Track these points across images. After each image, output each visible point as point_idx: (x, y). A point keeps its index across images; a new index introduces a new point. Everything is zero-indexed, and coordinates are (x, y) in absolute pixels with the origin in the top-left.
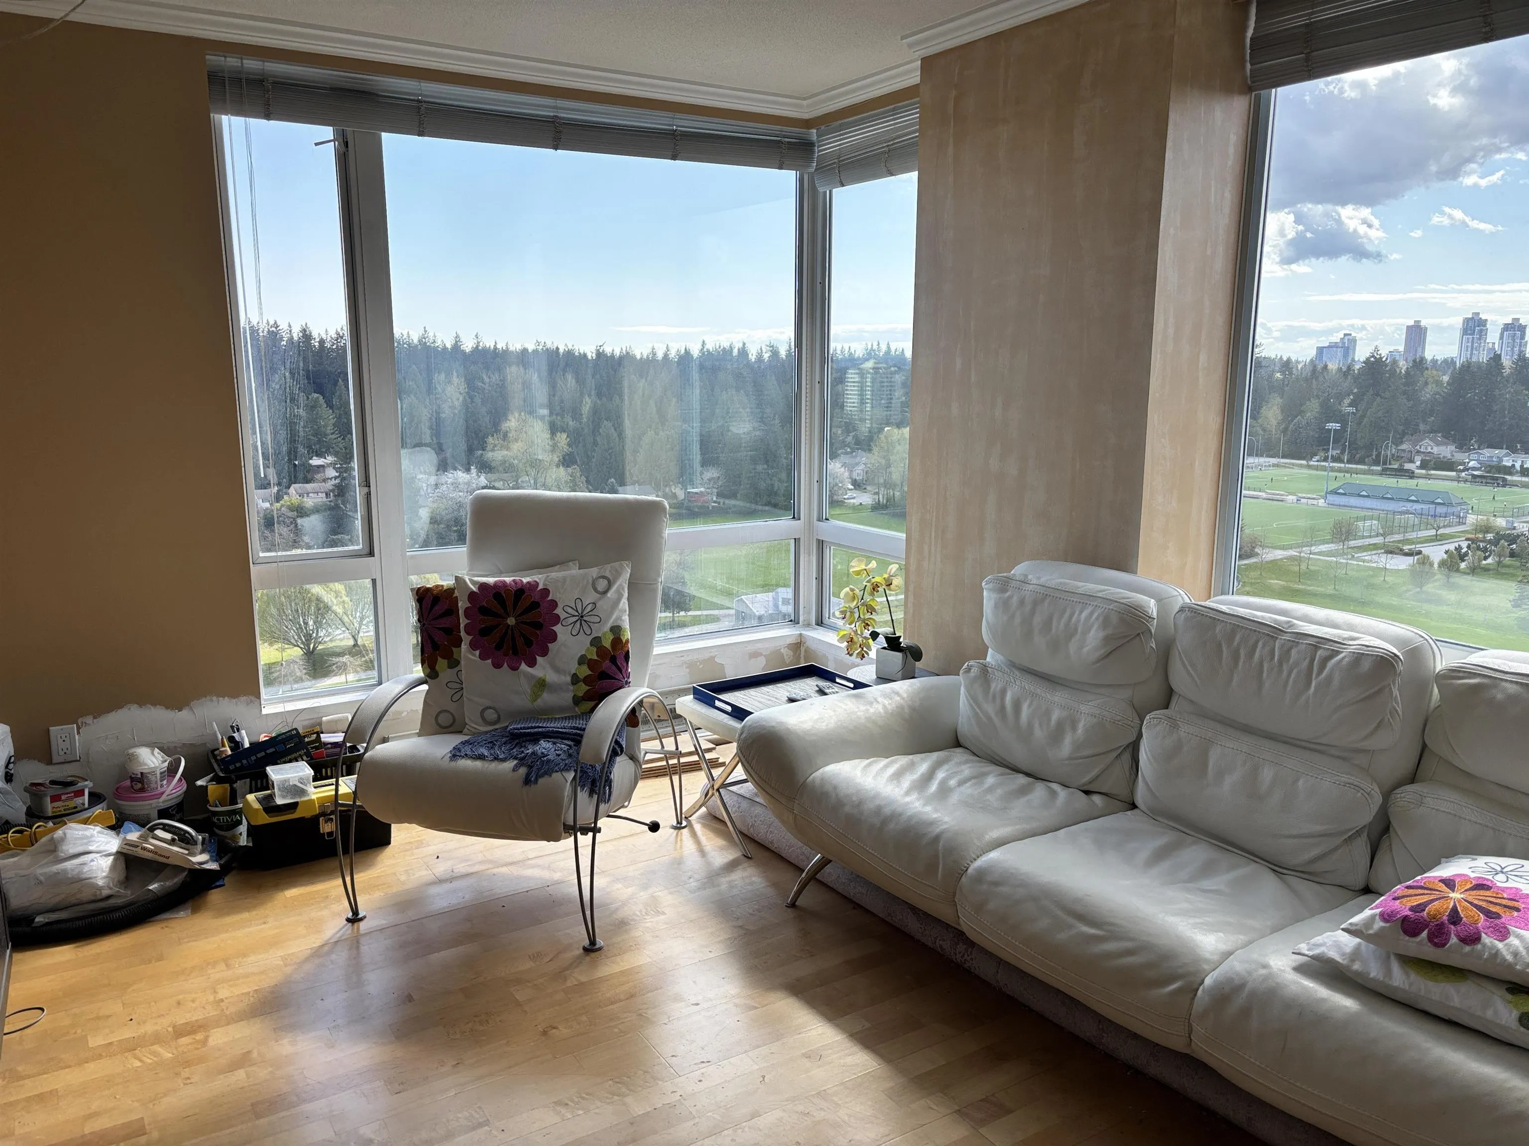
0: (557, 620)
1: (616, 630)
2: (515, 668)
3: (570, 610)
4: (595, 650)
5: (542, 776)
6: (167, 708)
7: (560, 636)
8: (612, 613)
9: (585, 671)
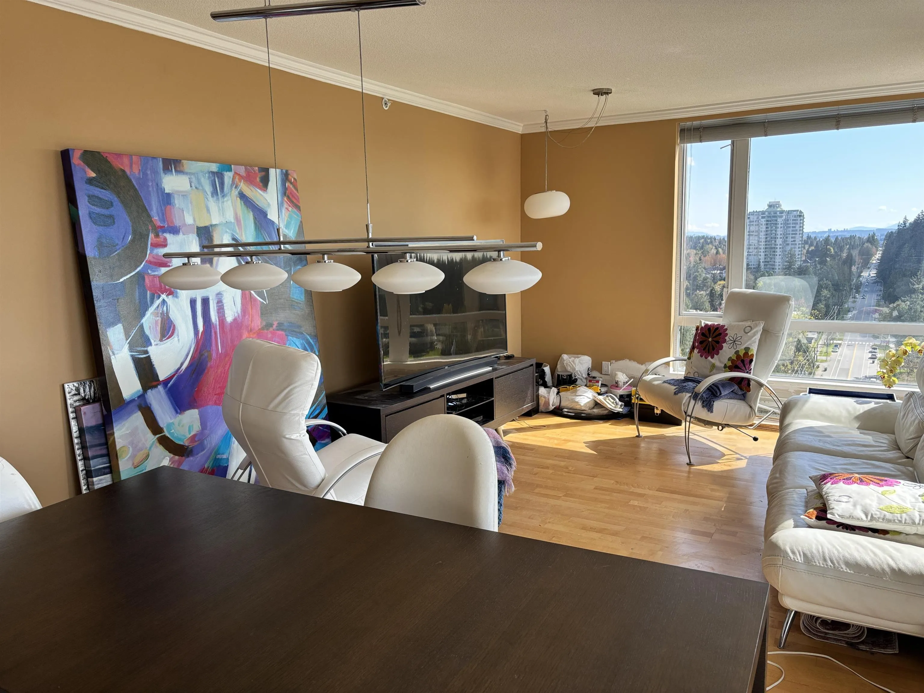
0: (725, 341)
1: (747, 349)
2: (706, 358)
3: (731, 338)
4: (736, 356)
5: (680, 393)
6: (638, 363)
7: (724, 348)
8: (747, 341)
9: (730, 364)
